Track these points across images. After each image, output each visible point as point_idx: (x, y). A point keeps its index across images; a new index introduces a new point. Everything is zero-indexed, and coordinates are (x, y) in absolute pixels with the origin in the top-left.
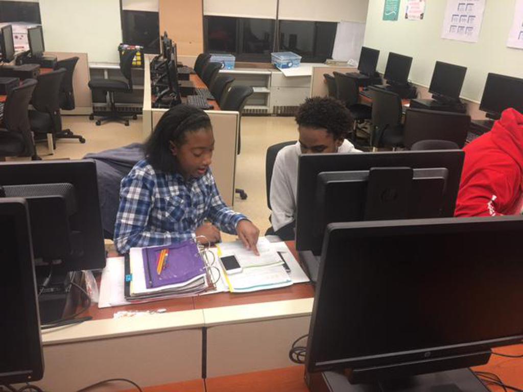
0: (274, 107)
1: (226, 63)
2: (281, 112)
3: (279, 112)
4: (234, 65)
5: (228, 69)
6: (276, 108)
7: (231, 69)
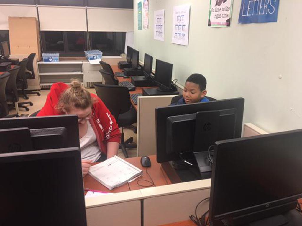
0: (87, 83)
1: (53, 58)
2: (92, 85)
3: (91, 86)
4: (58, 59)
5: (55, 62)
6: (88, 84)
7: (57, 61)
